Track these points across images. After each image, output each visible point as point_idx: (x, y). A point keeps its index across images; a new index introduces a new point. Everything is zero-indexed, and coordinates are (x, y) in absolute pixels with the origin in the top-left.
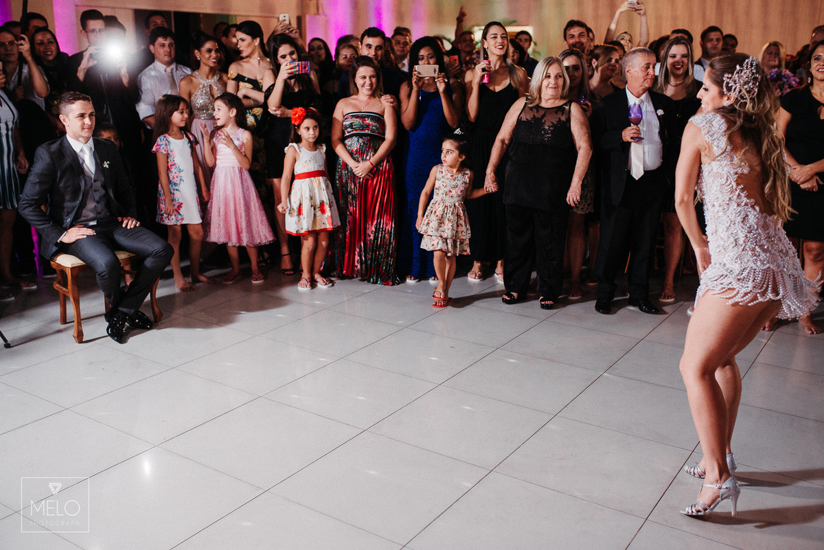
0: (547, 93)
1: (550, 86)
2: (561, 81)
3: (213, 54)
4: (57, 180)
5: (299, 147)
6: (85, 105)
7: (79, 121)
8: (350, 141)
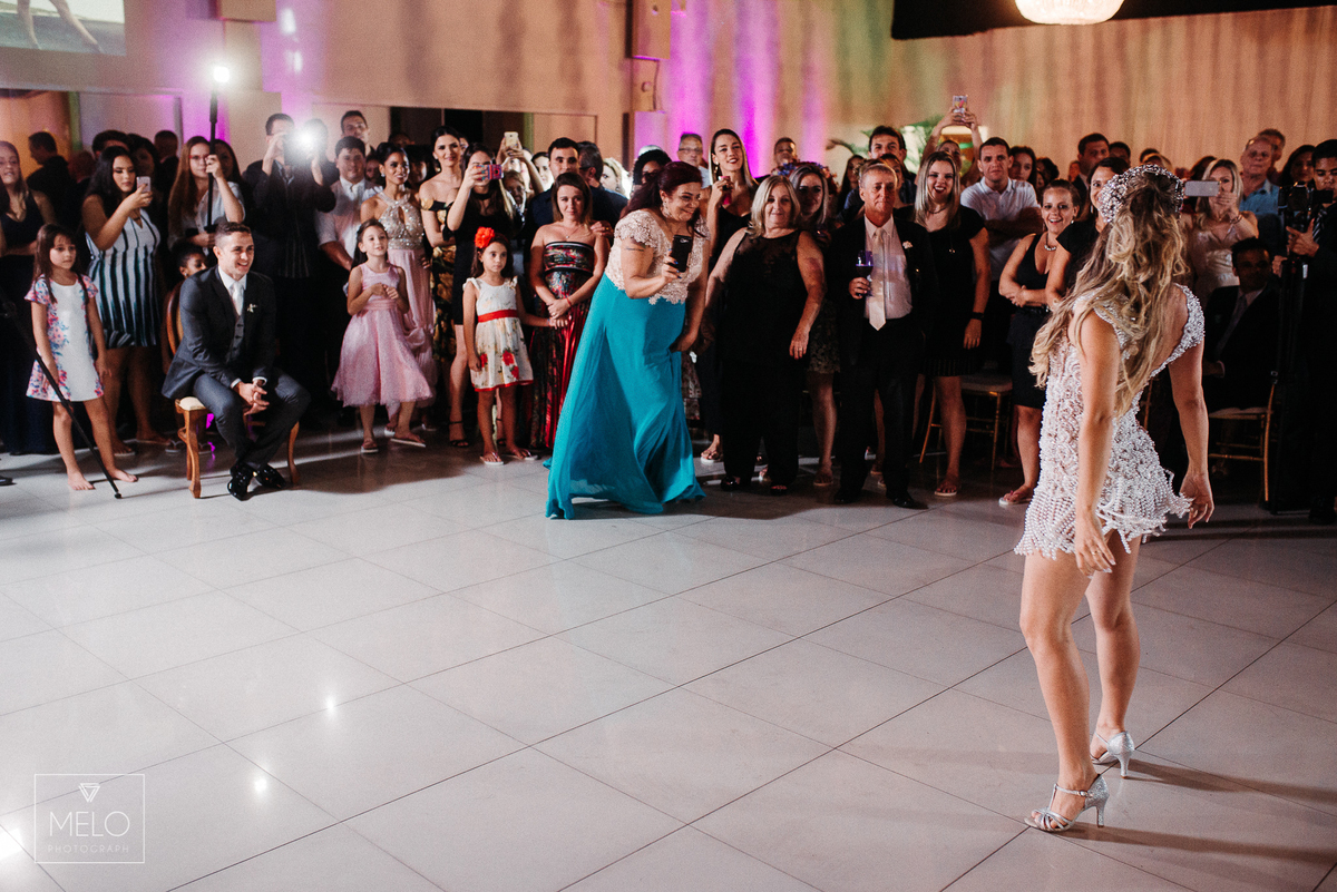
0: (771, 220)
1: (774, 211)
2: (787, 208)
3: (399, 169)
5: (479, 283)
6: (243, 236)
7: (233, 257)
8: (551, 278)
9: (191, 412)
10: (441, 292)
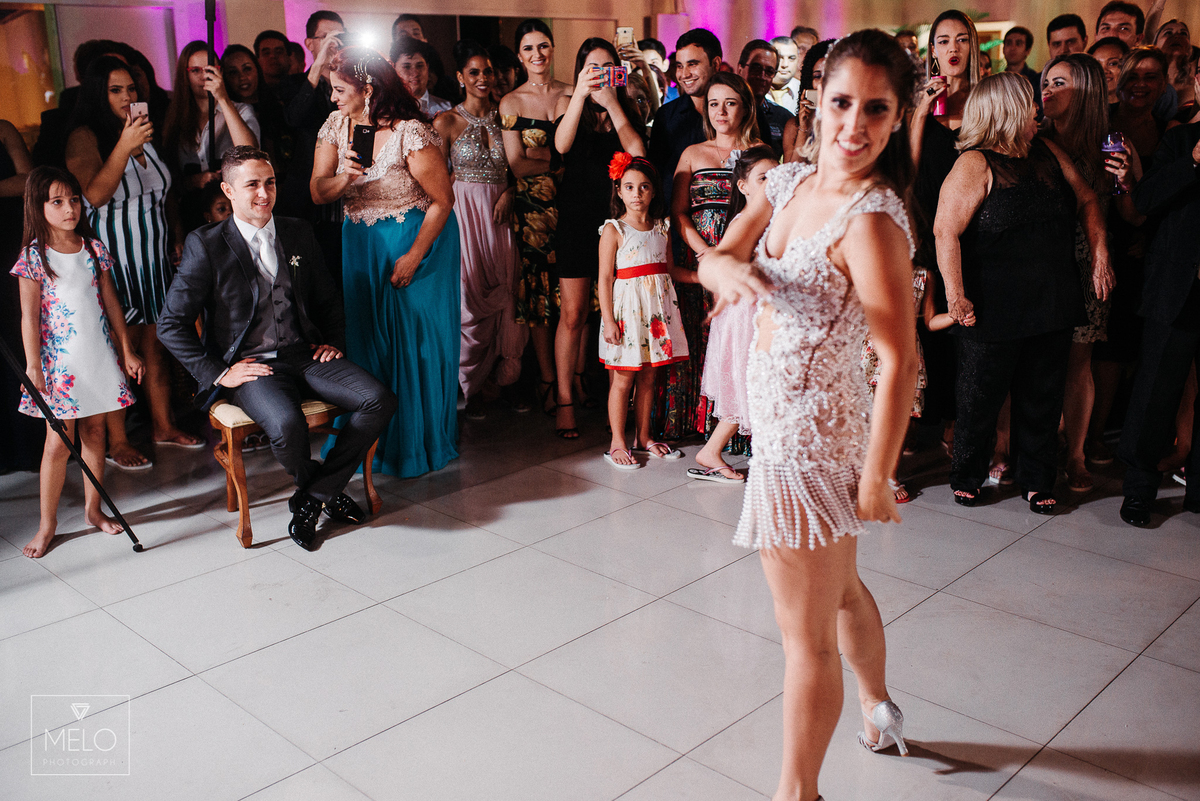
3: (481, 78)
4: (217, 288)
5: (621, 225)
6: (259, 166)
7: (247, 194)
8: (700, 216)
9: (234, 430)
10: (528, 237)
